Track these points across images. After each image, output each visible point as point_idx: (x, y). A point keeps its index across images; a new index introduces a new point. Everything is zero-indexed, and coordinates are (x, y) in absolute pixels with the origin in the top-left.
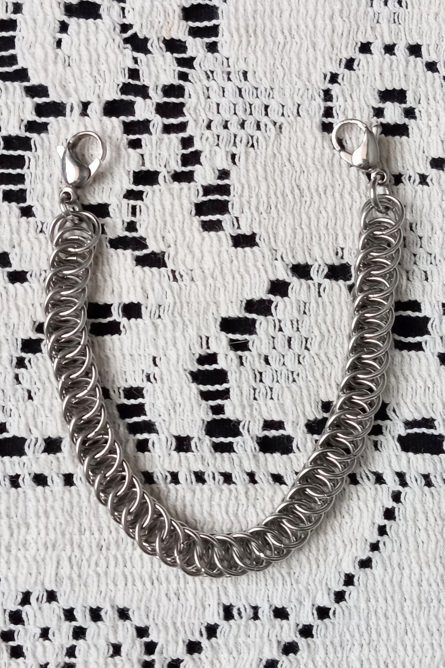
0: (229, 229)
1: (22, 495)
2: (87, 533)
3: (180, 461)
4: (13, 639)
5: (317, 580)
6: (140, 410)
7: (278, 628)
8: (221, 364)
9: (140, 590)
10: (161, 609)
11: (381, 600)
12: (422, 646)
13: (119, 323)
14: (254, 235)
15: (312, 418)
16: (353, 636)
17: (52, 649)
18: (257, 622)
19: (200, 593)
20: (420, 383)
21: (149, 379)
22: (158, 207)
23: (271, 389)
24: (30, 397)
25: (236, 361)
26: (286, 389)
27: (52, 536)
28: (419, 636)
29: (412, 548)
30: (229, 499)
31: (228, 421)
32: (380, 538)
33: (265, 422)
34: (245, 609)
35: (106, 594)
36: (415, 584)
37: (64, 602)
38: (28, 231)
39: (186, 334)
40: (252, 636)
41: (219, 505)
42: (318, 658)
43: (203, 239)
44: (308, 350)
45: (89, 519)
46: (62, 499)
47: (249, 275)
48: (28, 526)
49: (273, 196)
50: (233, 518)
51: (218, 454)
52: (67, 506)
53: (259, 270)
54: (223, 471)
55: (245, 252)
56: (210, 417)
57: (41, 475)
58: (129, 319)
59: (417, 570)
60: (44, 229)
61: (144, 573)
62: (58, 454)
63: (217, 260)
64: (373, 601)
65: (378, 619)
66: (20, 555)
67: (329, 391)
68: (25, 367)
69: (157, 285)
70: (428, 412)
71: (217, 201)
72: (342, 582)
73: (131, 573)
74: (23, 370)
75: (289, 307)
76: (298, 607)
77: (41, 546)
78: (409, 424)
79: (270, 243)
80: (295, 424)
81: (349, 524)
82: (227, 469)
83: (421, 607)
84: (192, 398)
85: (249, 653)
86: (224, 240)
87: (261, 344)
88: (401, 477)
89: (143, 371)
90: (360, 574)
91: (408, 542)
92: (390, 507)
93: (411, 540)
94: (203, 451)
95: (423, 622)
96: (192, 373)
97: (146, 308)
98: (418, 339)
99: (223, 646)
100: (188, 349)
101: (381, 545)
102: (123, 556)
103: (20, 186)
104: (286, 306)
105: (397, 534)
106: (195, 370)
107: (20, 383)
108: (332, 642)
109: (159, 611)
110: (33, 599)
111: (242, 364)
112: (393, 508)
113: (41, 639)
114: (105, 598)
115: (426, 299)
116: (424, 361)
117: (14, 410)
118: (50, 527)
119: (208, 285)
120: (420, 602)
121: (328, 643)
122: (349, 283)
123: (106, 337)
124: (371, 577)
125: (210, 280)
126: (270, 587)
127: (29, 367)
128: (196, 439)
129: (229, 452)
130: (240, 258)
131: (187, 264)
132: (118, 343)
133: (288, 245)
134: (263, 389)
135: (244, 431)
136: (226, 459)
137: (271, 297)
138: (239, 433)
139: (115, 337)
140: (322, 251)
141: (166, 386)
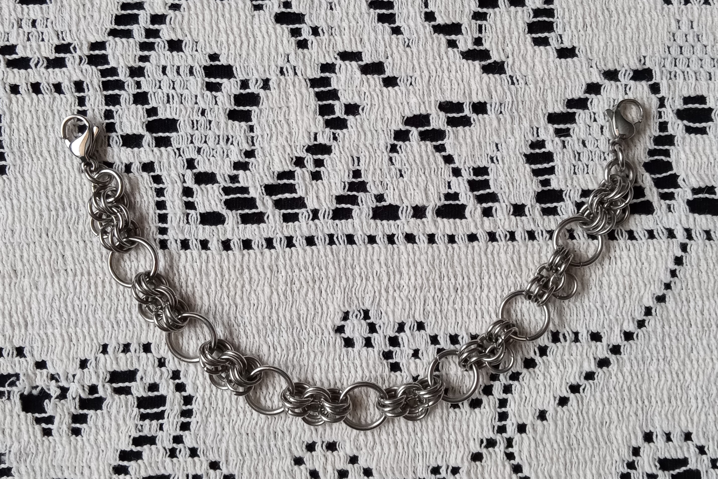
0: (554, 44)
1: (396, 250)
2: (446, 279)
3: (517, 223)
4: (392, 358)
5: (624, 312)
6: (486, 185)
7: (594, 348)
8: (549, 147)
11: (673, 326)
12: (704, 360)
13: (470, 118)
14: (574, 48)
16: (651, 353)
17: (421, 366)
18: (578, 344)
20: (705, 159)
21: (492, 161)
22: (499, 25)
23: (587, 166)
24: (401, 175)
25: (560, 145)
26: (598, 165)
27: (420, 281)
29: (696, 286)
31: (554, 190)
32: (672, 279)
33: (583, 191)
34: (569, 334)
35: (462, 325)
36: (699, 313)
37: (429, 331)
38: (397, 46)
39: (521, 126)
40: (574, 354)
42: (625, 370)
43: (535, 51)
45: (447, 268)
46: (427, 253)
47: (571, 80)
48: (401, 273)
49: (588, 17)
51: (545, 217)
52: (430, 258)
53: (578, 76)
55: (567, 62)
56: (540, 188)
57: (412, 234)
58: (477, 114)
59: (700, 303)
60: (410, 44)
61: (490, 309)
62: (424, 219)
63: (545, 68)
64: (667, 327)
65: (671, 340)
66: (396, 295)
68: (398, 152)
69: (499, 87)
70: (710, 181)
71: (545, 21)
72: (643, 313)
73: (481, 308)
74: (395, 154)
75: (601, 103)
76: (609, 332)
77: (412, 288)
78: (695, 191)
79: (587, 54)
81: (648, 269)
83: (703, 331)
84: (526, 175)
85: (572, 367)
86: (551, 53)
87: (580, 131)
88: (688, 233)
89: (488, 154)
90: (657, 307)
91: (693, 282)
92: (679, 256)
93: (696, 280)
94: (534, 214)
95: (705, 342)
96: (525, 155)
97: (491, 106)
98: (704, 124)
99: (552, 362)
100: (523, 137)
101: (672, 285)
103: (391, 11)
104: (599, 102)
105: (685, 276)
106: (528, 153)
107: (393, 164)
108: (635, 358)
110: (406, 328)
111: (564, 147)
112: (682, 256)
113: (413, 358)
114: (461, 328)
115: (710, 94)
116: (707, 142)
117: (390, 184)
118: (418, 274)
119: (538, 88)
120: (703, 327)
121: (632, 358)
122: (650, 83)
123: (459, 128)
124: (665, 309)
125: (540, 84)
126: (588, 317)
127: (400, 152)
128: (529, 206)
129: (554, 215)
130: (563, 66)
131: (522, 70)
132: (468, 133)
133: (601, 56)
134: (581, 166)
135: (566, 198)
136: (552, 220)
137: (587, 95)
138: (563, 200)
139: (467, 128)
140: (628, 58)
141: (506, 166)
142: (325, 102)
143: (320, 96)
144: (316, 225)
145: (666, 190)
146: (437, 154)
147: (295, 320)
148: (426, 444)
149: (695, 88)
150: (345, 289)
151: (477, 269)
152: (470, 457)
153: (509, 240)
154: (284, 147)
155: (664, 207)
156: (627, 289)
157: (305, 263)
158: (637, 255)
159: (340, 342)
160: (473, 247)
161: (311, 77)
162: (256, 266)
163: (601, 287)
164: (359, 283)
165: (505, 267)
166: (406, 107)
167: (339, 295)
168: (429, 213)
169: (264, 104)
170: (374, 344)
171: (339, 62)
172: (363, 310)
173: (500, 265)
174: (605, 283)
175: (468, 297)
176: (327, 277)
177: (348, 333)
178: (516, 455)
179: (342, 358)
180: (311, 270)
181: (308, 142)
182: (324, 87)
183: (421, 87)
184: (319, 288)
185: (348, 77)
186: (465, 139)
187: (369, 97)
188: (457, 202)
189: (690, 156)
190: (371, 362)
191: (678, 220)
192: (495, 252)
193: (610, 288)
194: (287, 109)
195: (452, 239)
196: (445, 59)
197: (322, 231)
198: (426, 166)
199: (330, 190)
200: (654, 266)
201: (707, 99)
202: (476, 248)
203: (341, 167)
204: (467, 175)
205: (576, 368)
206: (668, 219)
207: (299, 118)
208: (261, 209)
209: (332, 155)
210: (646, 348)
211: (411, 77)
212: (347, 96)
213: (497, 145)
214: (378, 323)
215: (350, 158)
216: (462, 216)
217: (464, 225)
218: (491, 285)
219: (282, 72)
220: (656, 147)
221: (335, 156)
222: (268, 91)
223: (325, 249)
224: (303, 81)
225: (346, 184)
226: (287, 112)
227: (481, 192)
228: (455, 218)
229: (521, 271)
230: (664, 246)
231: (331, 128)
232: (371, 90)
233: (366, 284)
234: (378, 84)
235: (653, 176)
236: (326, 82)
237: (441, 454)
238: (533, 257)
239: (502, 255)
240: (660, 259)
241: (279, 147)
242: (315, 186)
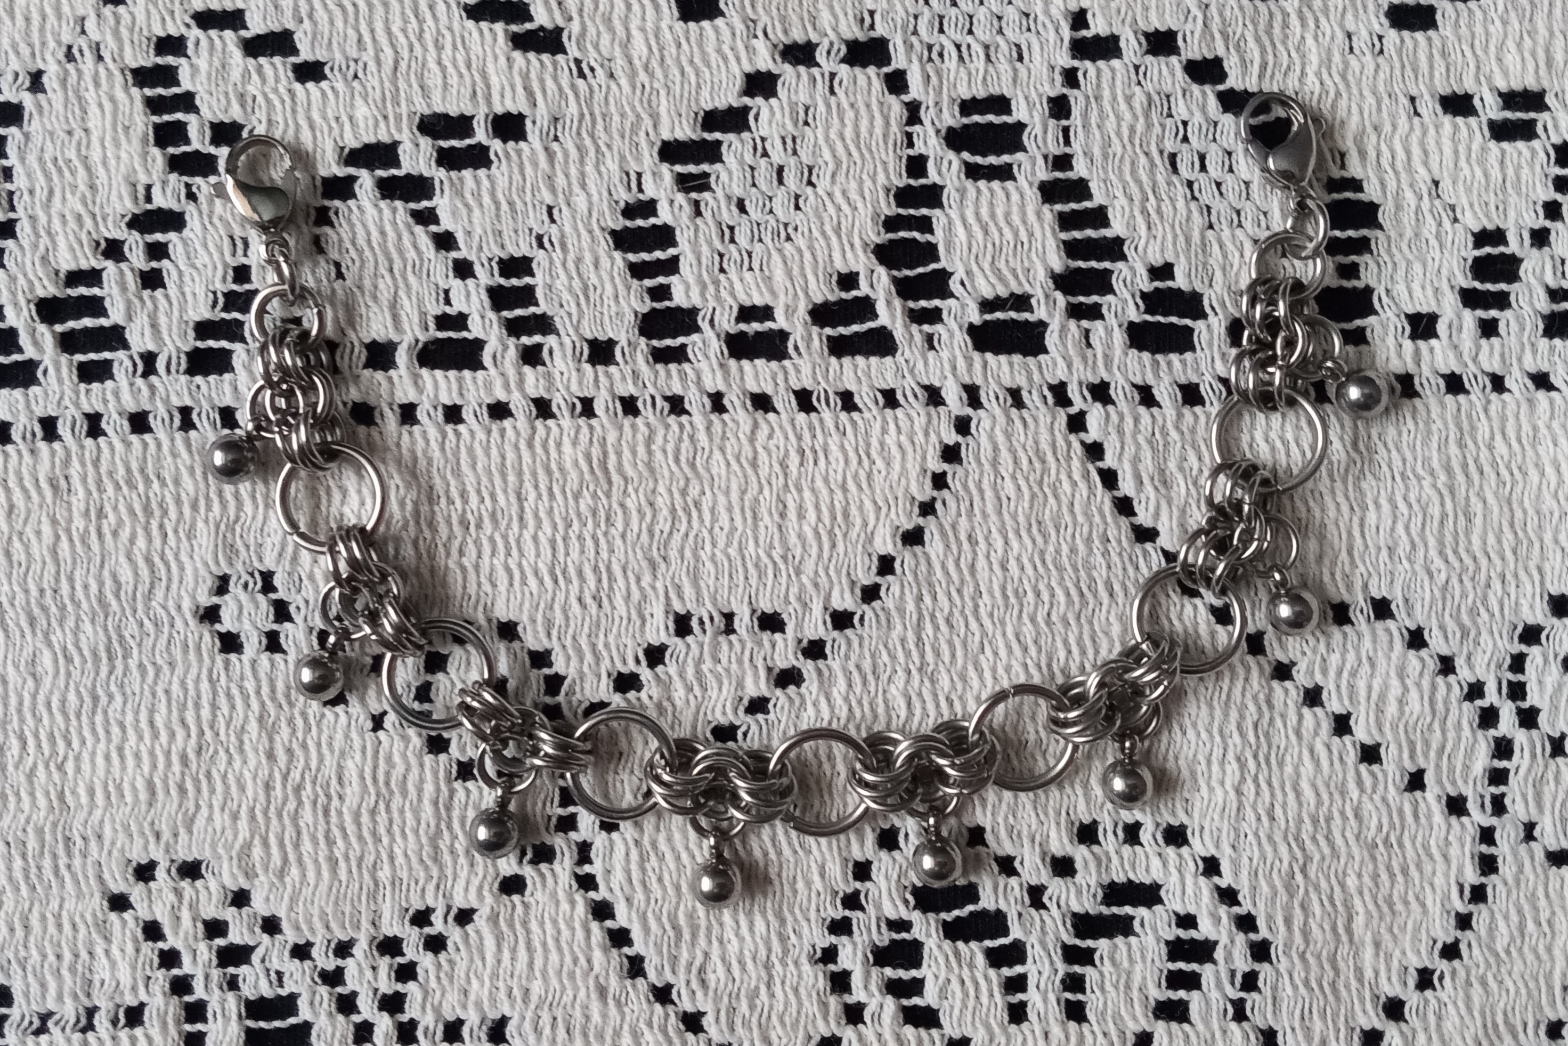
2: (443, 501)
3: (596, 379)
5: (832, 567)
6: (527, 296)
7: (767, 645)
8: (664, 215)
9: (535, 592)
10: (572, 623)
11: (941, 596)
13: (487, 149)
15: (819, 299)
16: (893, 657)
18: (733, 637)
19: (636, 595)
20: (1009, 235)
21: (541, 245)
23: (750, 254)
24: (340, 275)
25: (688, 209)
26: (773, 252)
28: (1003, 653)
29: (990, 509)
30: (680, 440)
31: (679, 309)
32: (935, 493)
33: (742, 309)
34: (712, 619)
35: (478, 601)
36: (996, 567)
39: (602, 169)
40: (724, 661)
41: (665, 451)
42: (835, 693)
44: (814, 186)
45: (444, 477)
46: (400, 445)
47: (710, 67)
50: (687, 470)
51: (660, 367)
53: (725, 59)
54: (669, 394)
55: (701, 28)
56: (647, 305)
57: (366, 404)
58: (505, 141)
59: (999, 544)
61: (540, 565)
62: (391, 372)
63: (653, 44)
64: (927, 599)
65: (937, 628)
67: (849, 255)
68: (331, 224)
69: (550, 83)
70: (1020, 284)
72: (874, 569)
73: (520, 565)
75: (778, 115)
76: (800, 611)
78: (987, 305)
80: (790, 311)
81: (884, 473)
82: (677, 389)
83: (1007, 607)
84: (616, 276)
85: (720, 689)
87: (731, 179)
88: (972, 392)
89: (531, 230)
90: (906, 558)
91: (983, 499)
92: (951, 443)
93: (989, 494)
94: (634, 362)
96: (613, 233)
97: (534, 122)
98: (1006, 158)
99: (676, 678)
100: (605, 194)
101: (938, 506)
102: (505, 537)
104: (772, 113)
105: (965, 485)
106: (619, 228)
108: (858, 667)
109: (567, 626)
111: (698, 213)
112: (958, 445)
115: (1019, 93)
116: (1015, 197)
119: (639, 86)
120: (1005, 597)
121: (852, 667)
122: (886, 70)
123: (464, 172)
124: (922, 561)
125: (643, 77)
126: (753, 581)
127: (336, 224)
128: (623, 342)
129: (680, 362)
130: (692, 40)
131: (602, 48)
132: (486, 183)
133: (775, 12)
134: (736, 254)
135: (704, 325)
136: (674, 373)
137: (747, 100)
138: (698, 329)
139: (482, 172)
140: (836, 17)
141: (571, 257)
142: (166, 118)
143: (155, 106)
144: (152, 388)
145: (923, 303)
146: (419, 229)
147: (110, 597)
148: (400, 860)
149: (985, 79)
150: (217, 527)
151: (511, 478)
152: (496, 885)
153: (581, 415)
154: (79, 218)
155: (918, 338)
156: (839, 518)
157: (129, 470)
158: (861, 443)
159: (209, 641)
160: (503, 432)
161: (134, 65)
162: (21, 479)
163: (783, 515)
164: (250, 513)
165: (573, 475)
166: (347, 127)
167: (204, 538)
168: (401, 357)
169: (34, 126)
170: (285, 647)
171: (195, 33)
172: (261, 573)
173: (561, 469)
174: (791, 505)
175: (492, 540)
176: (178, 502)
177: (227, 624)
178: (599, 879)
179: (215, 677)
180: (141, 487)
181: (130, 207)
182: (166, 86)
183: (376, 84)
184: (161, 526)
185: (216, 63)
186: (478, 196)
187: (263, 104)
188: (465, 334)
189: (976, 229)
190: (280, 686)
191: (947, 366)
192: (551, 442)
193: (801, 516)
194: (83, 134)
195: (453, 414)
196: (430, 22)
197: (166, 401)
198: (395, 255)
199: (182, 310)
200: (897, 466)
201: (1013, 103)
202: (510, 433)
203: (207, 260)
204: (485, 276)
205: (728, 691)
206: (926, 363)
207: (109, 154)
208: (30, 352)
209: (186, 232)
210: (881, 647)
211: (356, 61)
212: (214, 103)
213: (550, 209)
214: (295, 600)
215: (226, 240)
216: (476, 364)
217: (480, 383)
218: (542, 514)
219: (70, 57)
220: (901, 211)
221: (191, 235)
222: (40, 96)
223: (172, 440)
224: (117, 73)
225: (220, 295)
226: (84, 142)
227: (519, 312)
228: (460, 368)
229: (610, 482)
230: (920, 422)
231: (181, 174)
232: (267, 90)
233: (265, 518)
234: (282, 77)
235: (895, 273)
236: (167, 76)
237: (434, 881)
238: (634, 453)
239: (567, 448)
240: (909, 449)
241: (68, 217)
242: (149, 303)
